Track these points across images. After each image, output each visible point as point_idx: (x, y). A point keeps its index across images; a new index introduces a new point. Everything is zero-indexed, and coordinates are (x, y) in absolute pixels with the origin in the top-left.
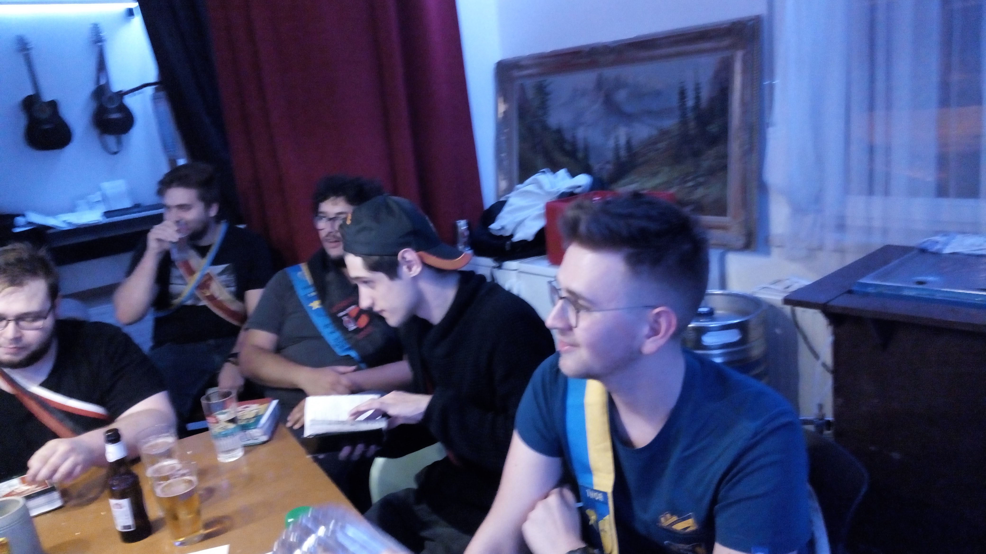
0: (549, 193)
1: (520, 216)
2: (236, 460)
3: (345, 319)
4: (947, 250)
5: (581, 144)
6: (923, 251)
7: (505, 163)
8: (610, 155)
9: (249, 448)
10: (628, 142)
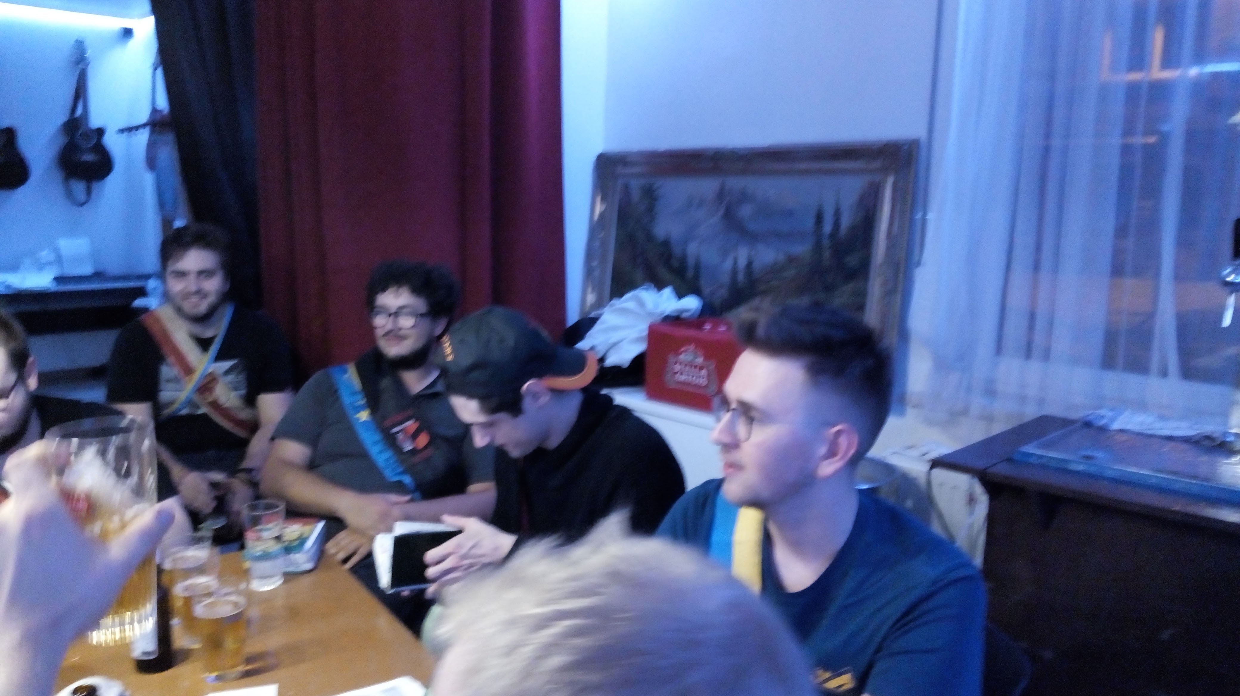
0: (650, 314)
1: (614, 337)
2: (273, 589)
3: (400, 436)
4: (1116, 426)
5: (691, 262)
6: (1087, 424)
7: (597, 273)
8: (725, 279)
9: (289, 577)
10: (749, 265)
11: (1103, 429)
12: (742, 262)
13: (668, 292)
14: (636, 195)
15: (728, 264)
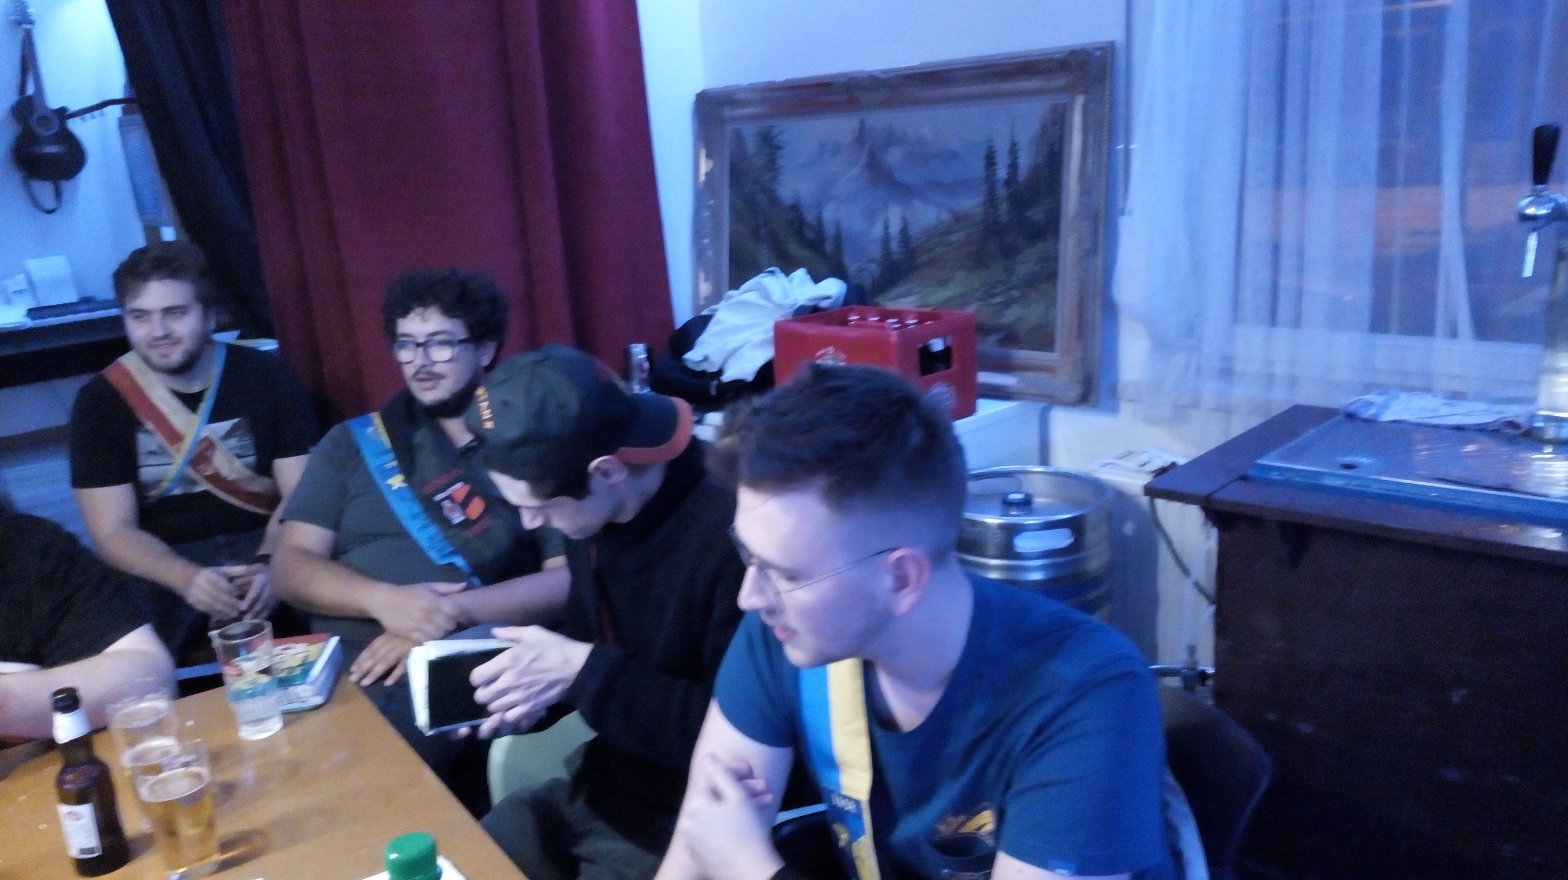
0: (779, 306)
1: (733, 342)
2: (270, 737)
3: (447, 504)
4: (1386, 417)
5: (829, 231)
6: (1351, 416)
7: (709, 254)
8: (876, 251)
9: (291, 717)
10: (904, 231)
11: (1371, 422)
12: (895, 228)
13: (800, 274)
14: (751, 145)
15: (878, 231)
